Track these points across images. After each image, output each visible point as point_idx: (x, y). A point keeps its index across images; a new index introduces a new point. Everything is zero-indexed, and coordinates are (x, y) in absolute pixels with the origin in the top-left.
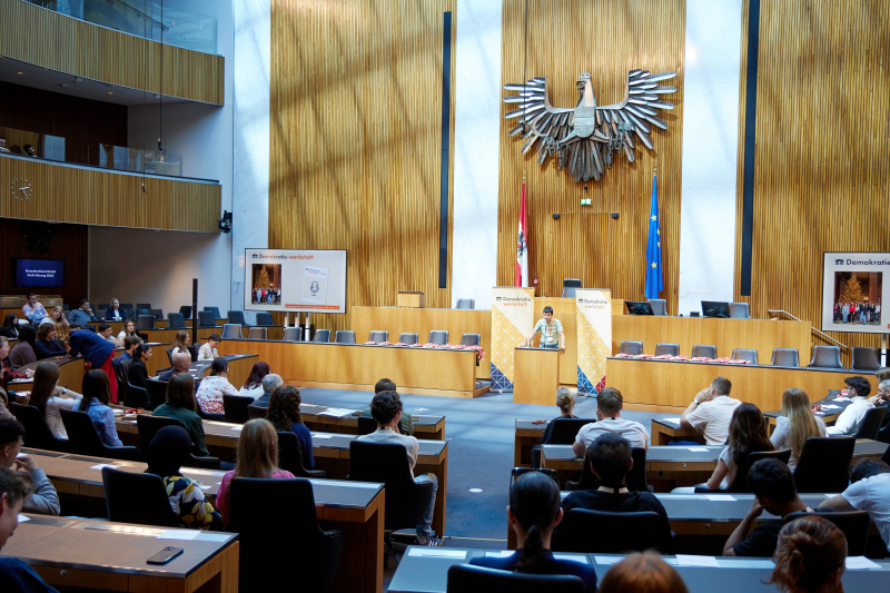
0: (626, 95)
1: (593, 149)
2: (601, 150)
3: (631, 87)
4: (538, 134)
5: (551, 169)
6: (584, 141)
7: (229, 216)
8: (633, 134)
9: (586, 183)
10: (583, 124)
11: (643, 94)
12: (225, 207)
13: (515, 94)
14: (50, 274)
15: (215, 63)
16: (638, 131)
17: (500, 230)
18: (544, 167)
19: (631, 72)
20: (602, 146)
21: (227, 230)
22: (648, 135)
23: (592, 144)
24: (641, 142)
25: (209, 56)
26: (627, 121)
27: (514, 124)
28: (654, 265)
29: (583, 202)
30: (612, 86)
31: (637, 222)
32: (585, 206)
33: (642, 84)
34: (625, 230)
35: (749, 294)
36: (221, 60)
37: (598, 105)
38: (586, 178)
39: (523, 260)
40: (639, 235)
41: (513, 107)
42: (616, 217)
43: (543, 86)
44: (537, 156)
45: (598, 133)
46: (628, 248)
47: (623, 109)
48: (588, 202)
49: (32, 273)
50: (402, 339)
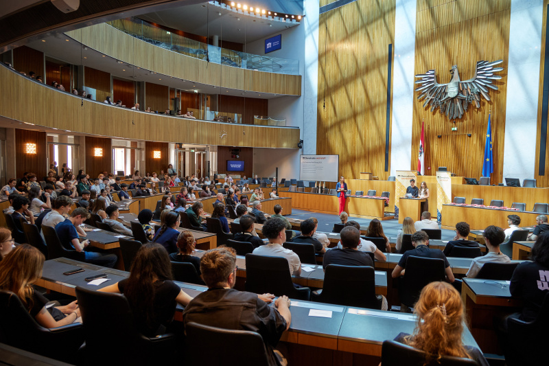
0: (475, 75)
1: (458, 103)
2: (462, 103)
3: (478, 70)
4: (430, 98)
5: (438, 114)
6: (453, 99)
7: (302, 141)
8: (479, 94)
9: (454, 120)
10: (452, 91)
11: (485, 73)
12: (301, 138)
13: (421, 79)
14: (239, 166)
15: (297, 79)
16: (482, 92)
17: (412, 144)
18: (434, 114)
19: (478, 63)
20: (462, 101)
21: (301, 147)
22: (488, 94)
23: (457, 100)
24: (484, 98)
25: (295, 76)
26: (476, 88)
27: (420, 94)
28: (488, 160)
29: (453, 129)
30: (469, 70)
31: (481, 139)
32: (454, 131)
33: (485, 68)
34: (475, 142)
35: (543, 175)
36: (300, 77)
37: (461, 80)
38: (455, 117)
39: (422, 159)
40: (482, 144)
41: (420, 86)
42: (470, 136)
43: (433, 74)
44: (430, 109)
45: (461, 95)
46: (476, 151)
47: (474, 82)
48: (456, 129)
49: (233, 166)
50: (357, 193)
